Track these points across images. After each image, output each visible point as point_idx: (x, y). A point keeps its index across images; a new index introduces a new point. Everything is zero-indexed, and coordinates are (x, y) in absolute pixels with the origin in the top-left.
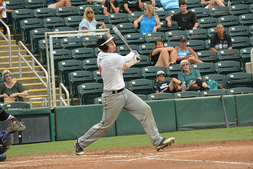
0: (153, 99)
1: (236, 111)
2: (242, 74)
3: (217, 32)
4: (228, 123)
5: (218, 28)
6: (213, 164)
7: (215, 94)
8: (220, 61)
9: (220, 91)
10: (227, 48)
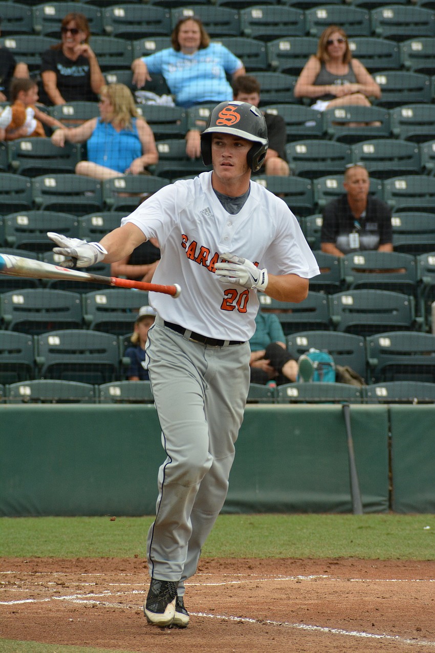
0: (115, 400)
1: (390, 459)
2: (418, 337)
3: (345, 190)
4: (361, 499)
5: (354, 179)
6: (291, 633)
7: (323, 399)
8: (348, 288)
9: (342, 389)
10: (376, 248)
